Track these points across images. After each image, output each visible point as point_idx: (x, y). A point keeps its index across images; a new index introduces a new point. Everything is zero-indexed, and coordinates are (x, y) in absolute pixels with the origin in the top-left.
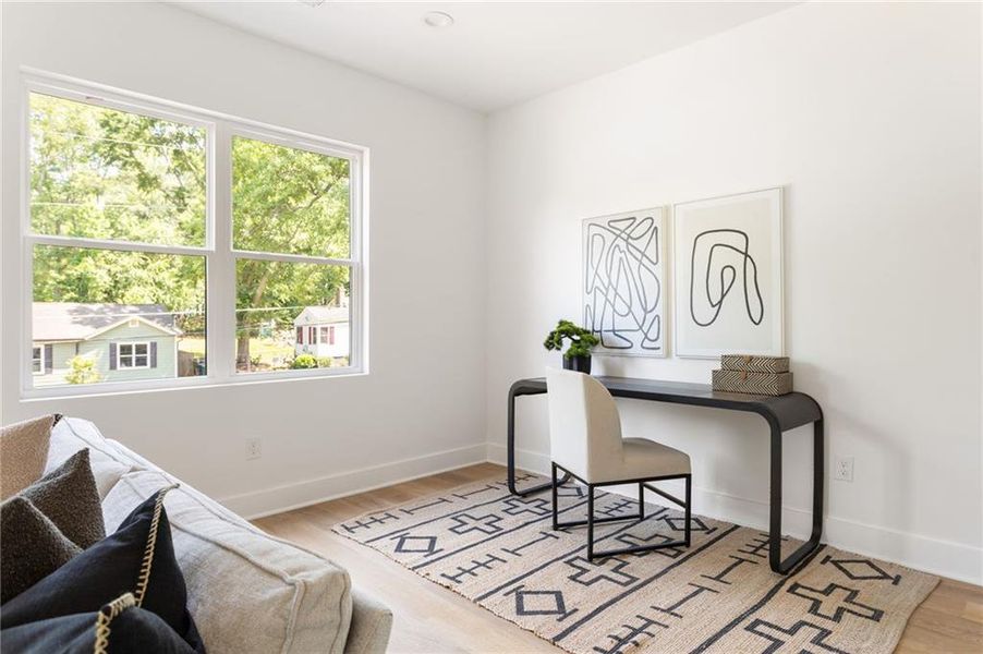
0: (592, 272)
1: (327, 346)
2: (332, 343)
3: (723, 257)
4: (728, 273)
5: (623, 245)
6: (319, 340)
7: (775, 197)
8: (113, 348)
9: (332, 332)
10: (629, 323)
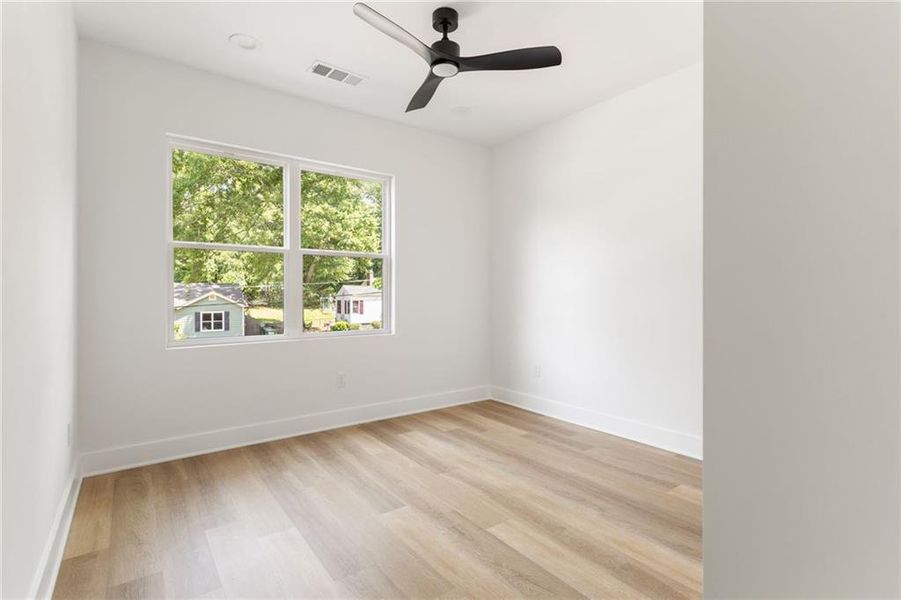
1: (358, 315)
2: (362, 313)
6: (351, 310)
8: (197, 315)
9: (362, 306)
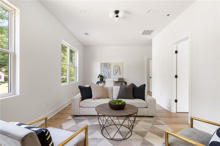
0: (101, 69)
3: (117, 68)
4: (117, 70)
5: (106, 66)
7: (122, 63)
10: (107, 75)
